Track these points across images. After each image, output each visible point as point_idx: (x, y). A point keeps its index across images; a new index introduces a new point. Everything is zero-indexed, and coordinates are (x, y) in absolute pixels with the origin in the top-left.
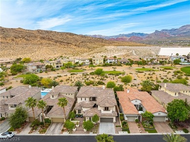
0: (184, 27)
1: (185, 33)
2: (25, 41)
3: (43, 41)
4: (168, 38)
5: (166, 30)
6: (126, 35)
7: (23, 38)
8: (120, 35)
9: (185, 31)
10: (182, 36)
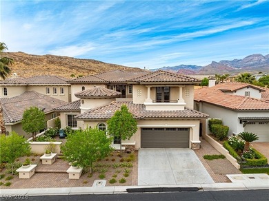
0: (251, 58)
1: (252, 65)
2: (24, 65)
3: (52, 66)
4: (230, 71)
5: (227, 61)
6: (172, 68)
7: (21, 62)
8: (164, 67)
9: (252, 63)
10: (248, 69)
